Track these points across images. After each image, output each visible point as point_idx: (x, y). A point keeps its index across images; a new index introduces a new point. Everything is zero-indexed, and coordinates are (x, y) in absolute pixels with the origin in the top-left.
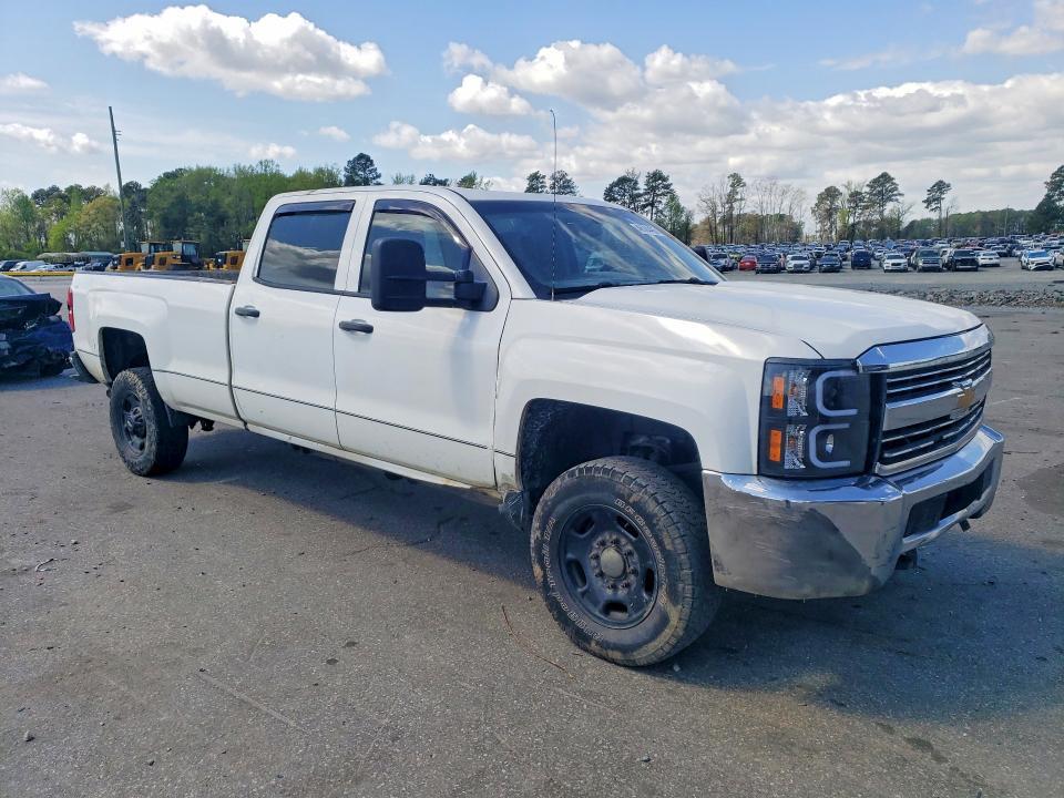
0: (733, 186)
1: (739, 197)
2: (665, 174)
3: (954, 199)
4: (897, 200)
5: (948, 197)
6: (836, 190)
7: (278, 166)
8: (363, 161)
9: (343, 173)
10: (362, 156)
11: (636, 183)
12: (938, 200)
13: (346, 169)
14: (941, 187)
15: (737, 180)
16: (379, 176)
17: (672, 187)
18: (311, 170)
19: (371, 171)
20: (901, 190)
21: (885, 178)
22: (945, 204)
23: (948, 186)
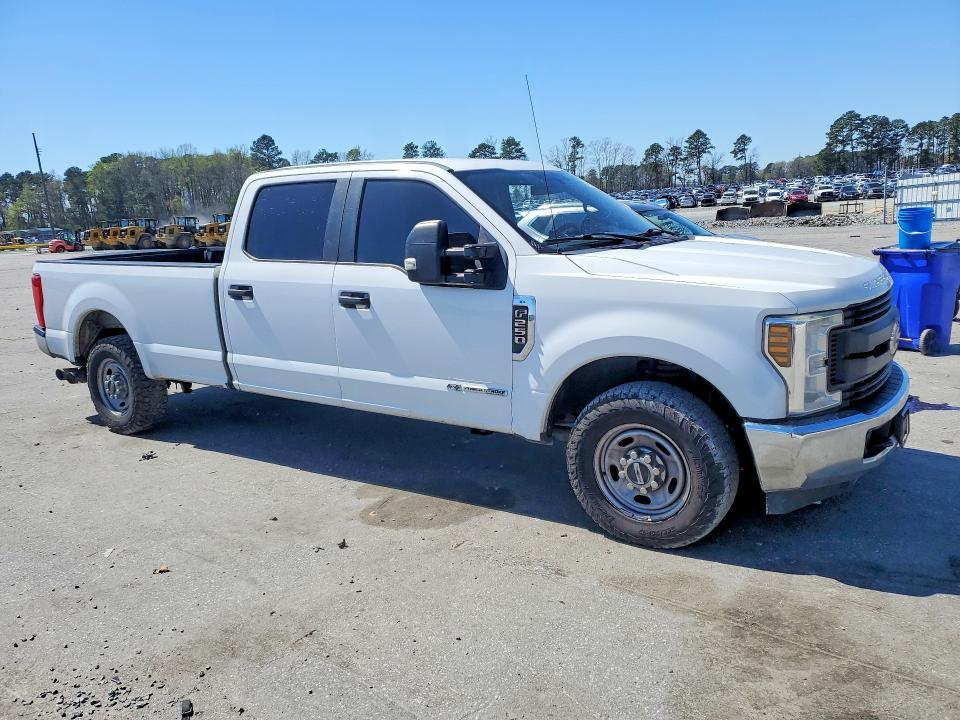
0: (574, 147)
1: (579, 156)
2: (517, 140)
3: (755, 149)
4: (709, 152)
5: (750, 147)
6: (659, 146)
7: (195, 148)
8: (266, 142)
9: (250, 152)
10: (264, 137)
11: (493, 149)
12: (743, 150)
13: (252, 149)
14: (744, 140)
15: (577, 143)
16: (280, 153)
17: (524, 151)
18: (224, 151)
19: (273, 149)
20: (713, 143)
21: (699, 134)
22: (748, 153)
23: (750, 139)
